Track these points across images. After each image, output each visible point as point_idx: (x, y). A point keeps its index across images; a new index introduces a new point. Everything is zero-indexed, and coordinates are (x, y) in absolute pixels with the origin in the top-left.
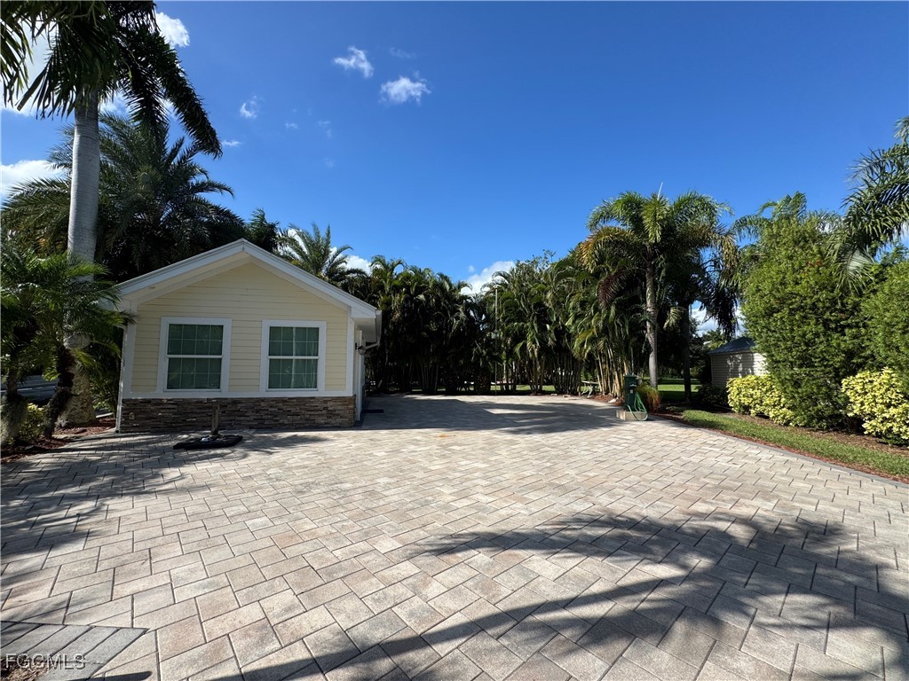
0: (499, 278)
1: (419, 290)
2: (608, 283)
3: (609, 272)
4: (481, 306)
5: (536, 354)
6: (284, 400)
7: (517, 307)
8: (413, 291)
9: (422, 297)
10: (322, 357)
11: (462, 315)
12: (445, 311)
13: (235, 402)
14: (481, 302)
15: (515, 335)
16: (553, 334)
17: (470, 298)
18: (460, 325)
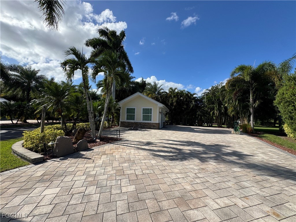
0: (207, 91)
1: (181, 96)
2: (236, 93)
3: (237, 90)
4: (201, 100)
5: (217, 115)
6: (145, 123)
7: (212, 100)
8: (179, 97)
9: (182, 98)
10: (152, 115)
11: (193, 103)
12: (188, 102)
13: (137, 123)
14: (201, 99)
15: (211, 108)
16: (223, 109)
17: (197, 98)
18: (193, 106)
